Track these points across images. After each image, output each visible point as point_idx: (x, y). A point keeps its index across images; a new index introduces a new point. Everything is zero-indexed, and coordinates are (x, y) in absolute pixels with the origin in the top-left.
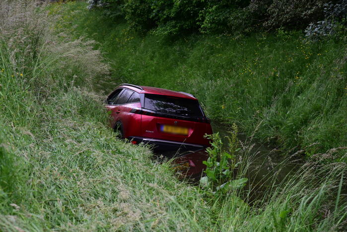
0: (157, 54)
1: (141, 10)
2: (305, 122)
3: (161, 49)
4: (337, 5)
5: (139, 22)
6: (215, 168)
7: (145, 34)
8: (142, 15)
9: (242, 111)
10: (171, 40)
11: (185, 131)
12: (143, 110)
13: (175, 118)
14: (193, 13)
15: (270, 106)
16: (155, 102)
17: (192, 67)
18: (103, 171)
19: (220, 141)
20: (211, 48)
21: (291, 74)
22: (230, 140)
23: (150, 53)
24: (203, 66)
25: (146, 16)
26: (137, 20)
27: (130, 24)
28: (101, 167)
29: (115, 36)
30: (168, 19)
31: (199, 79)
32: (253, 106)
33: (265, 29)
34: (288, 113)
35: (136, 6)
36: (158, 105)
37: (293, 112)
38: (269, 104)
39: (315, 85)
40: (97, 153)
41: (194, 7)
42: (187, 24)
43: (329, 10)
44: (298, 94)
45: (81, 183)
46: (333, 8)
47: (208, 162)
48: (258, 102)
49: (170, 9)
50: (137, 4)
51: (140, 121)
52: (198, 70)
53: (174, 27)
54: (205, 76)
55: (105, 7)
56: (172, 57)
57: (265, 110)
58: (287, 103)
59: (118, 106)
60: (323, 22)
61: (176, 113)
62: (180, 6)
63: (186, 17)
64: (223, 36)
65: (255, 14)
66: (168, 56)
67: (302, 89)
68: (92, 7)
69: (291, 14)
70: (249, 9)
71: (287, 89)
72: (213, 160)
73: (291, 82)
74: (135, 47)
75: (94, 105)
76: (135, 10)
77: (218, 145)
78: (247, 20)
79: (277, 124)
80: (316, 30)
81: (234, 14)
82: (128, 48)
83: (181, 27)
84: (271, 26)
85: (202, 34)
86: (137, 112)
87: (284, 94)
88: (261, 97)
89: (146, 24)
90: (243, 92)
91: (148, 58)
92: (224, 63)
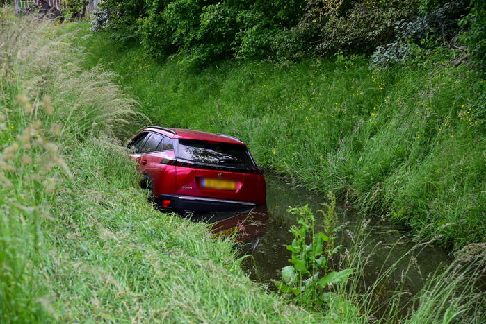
0: (181, 85)
1: (160, 32)
2: (386, 171)
3: (187, 78)
4: (411, 23)
5: (157, 47)
6: (304, 254)
7: (165, 61)
8: (162, 39)
9: (298, 157)
10: (199, 68)
11: (231, 185)
12: (178, 160)
13: (219, 169)
14: (225, 35)
15: (336, 150)
16: (191, 149)
17: (228, 100)
18: (166, 291)
19: (312, 217)
20: (251, 77)
21: (360, 110)
22: (325, 215)
23: (173, 84)
24: (242, 99)
25: (166, 40)
26: (155, 44)
27: (147, 49)
28: (161, 282)
29: (127, 63)
30: (194, 43)
31: (239, 116)
32: (314, 151)
33: (318, 53)
34: (360, 160)
35: (153, 27)
36: (195, 153)
37: (367, 158)
38: (334, 148)
39: (393, 123)
40: (150, 255)
41: (227, 27)
42: (218, 48)
43: (402, 30)
44: (372, 135)
45: (137, 319)
46: (406, 26)
47: (293, 247)
48: (320, 145)
49: (196, 30)
50: (155, 26)
51: (174, 175)
52: (237, 104)
53: (202, 51)
54: (246, 112)
55: (112, 29)
56: (201, 88)
57: (330, 156)
58: (358, 148)
59: (144, 154)
60: (394, 45)
61: (220, 163)
62: (208, 26)
63: (216, 40)
64: (266, 62)
65: (305, 36)
66: (195, 87)
67: (375, 129)
68: (96, 29)
69: (352, 36)
70: (298, 29)
71: (357, 129)
72: (301, 244)
73: (361, 120)
74: (152, 77)
75: (120, 161)
76: (153, 32)
77: (309, 222)
78: (295, 43)
79: (348, 173)
80: (386, 54)
81: (278, 37)
82: (144, 77)
83: (211, 52)
84: (326, 50)
85: (237, 60)
86: (170, 163)
87: (353, 136)
88: (324, 139)
89: (166, 49)
90: (299, 133)
91: (171, 90)
92: (269, 95)
